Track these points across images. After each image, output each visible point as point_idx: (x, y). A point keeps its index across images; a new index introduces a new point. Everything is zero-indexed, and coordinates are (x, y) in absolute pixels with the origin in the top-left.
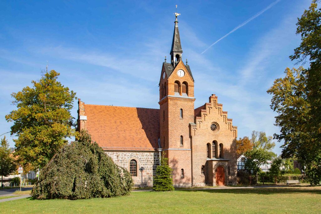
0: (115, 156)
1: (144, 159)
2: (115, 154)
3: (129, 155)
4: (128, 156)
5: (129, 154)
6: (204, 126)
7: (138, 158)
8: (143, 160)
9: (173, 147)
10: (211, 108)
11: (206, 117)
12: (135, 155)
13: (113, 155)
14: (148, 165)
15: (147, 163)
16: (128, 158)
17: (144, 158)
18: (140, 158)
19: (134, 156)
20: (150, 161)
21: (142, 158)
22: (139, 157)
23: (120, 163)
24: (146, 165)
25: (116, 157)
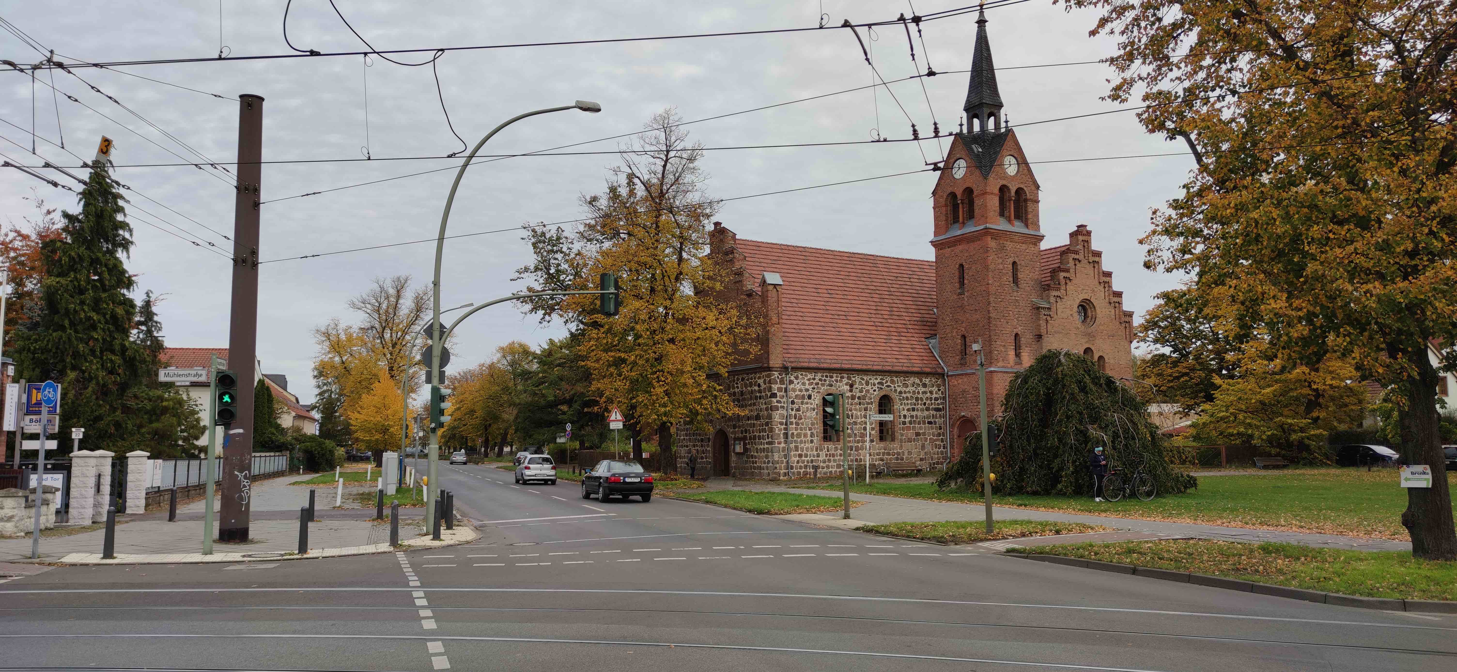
0: (846, 384)
1: (909, 395)
2: (845, 381)
3: (876, 382)
4: (874, 385)
5: (876, 379)
6: (1065, 308)
7: (896, 391)
8: (907, 399)
9: (1000, 364)
10: (1080, 261)
11: (1070, 287)
12: (889, 384)
13: (841, 381)
14: (918, 410)
15: (915, 405)
16: (875, 391)
17: (909, 392)
18: (901, 392)
19: (888, 386)
20: (922, 399)
21: (905, 392)
22: (899, 389)
23: (856, 404)
24: (913, 409)
25: (848, 387)
